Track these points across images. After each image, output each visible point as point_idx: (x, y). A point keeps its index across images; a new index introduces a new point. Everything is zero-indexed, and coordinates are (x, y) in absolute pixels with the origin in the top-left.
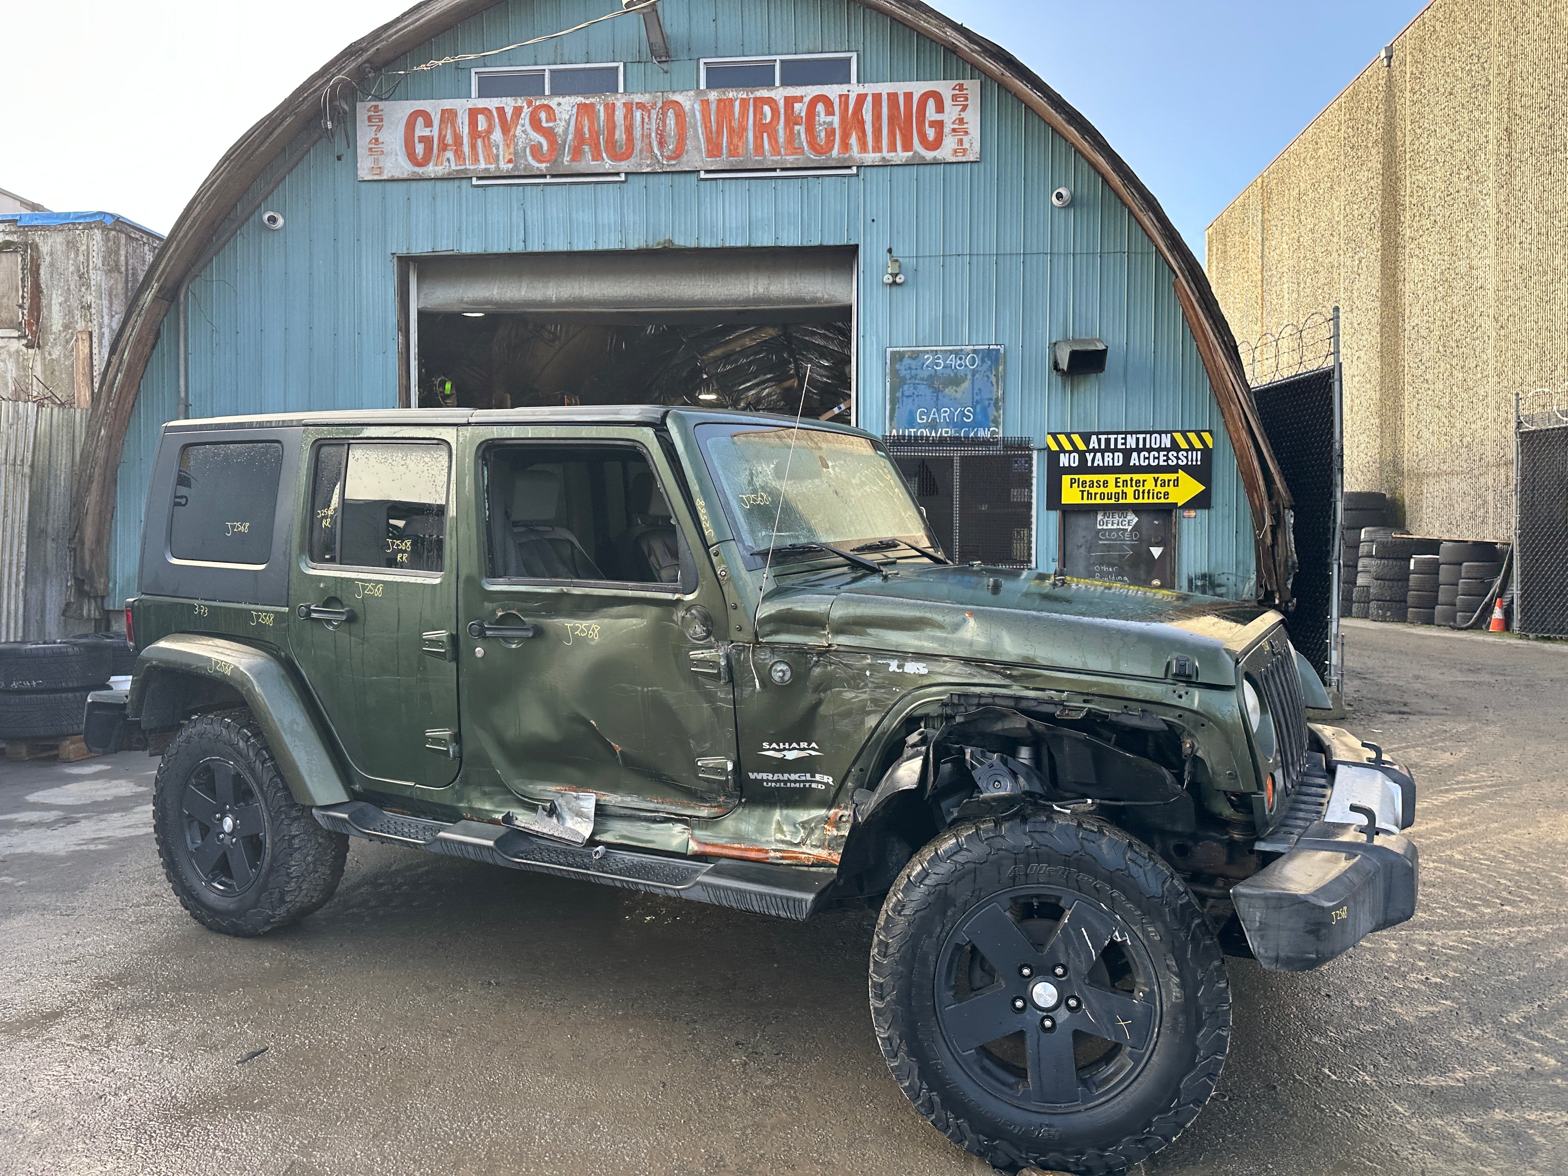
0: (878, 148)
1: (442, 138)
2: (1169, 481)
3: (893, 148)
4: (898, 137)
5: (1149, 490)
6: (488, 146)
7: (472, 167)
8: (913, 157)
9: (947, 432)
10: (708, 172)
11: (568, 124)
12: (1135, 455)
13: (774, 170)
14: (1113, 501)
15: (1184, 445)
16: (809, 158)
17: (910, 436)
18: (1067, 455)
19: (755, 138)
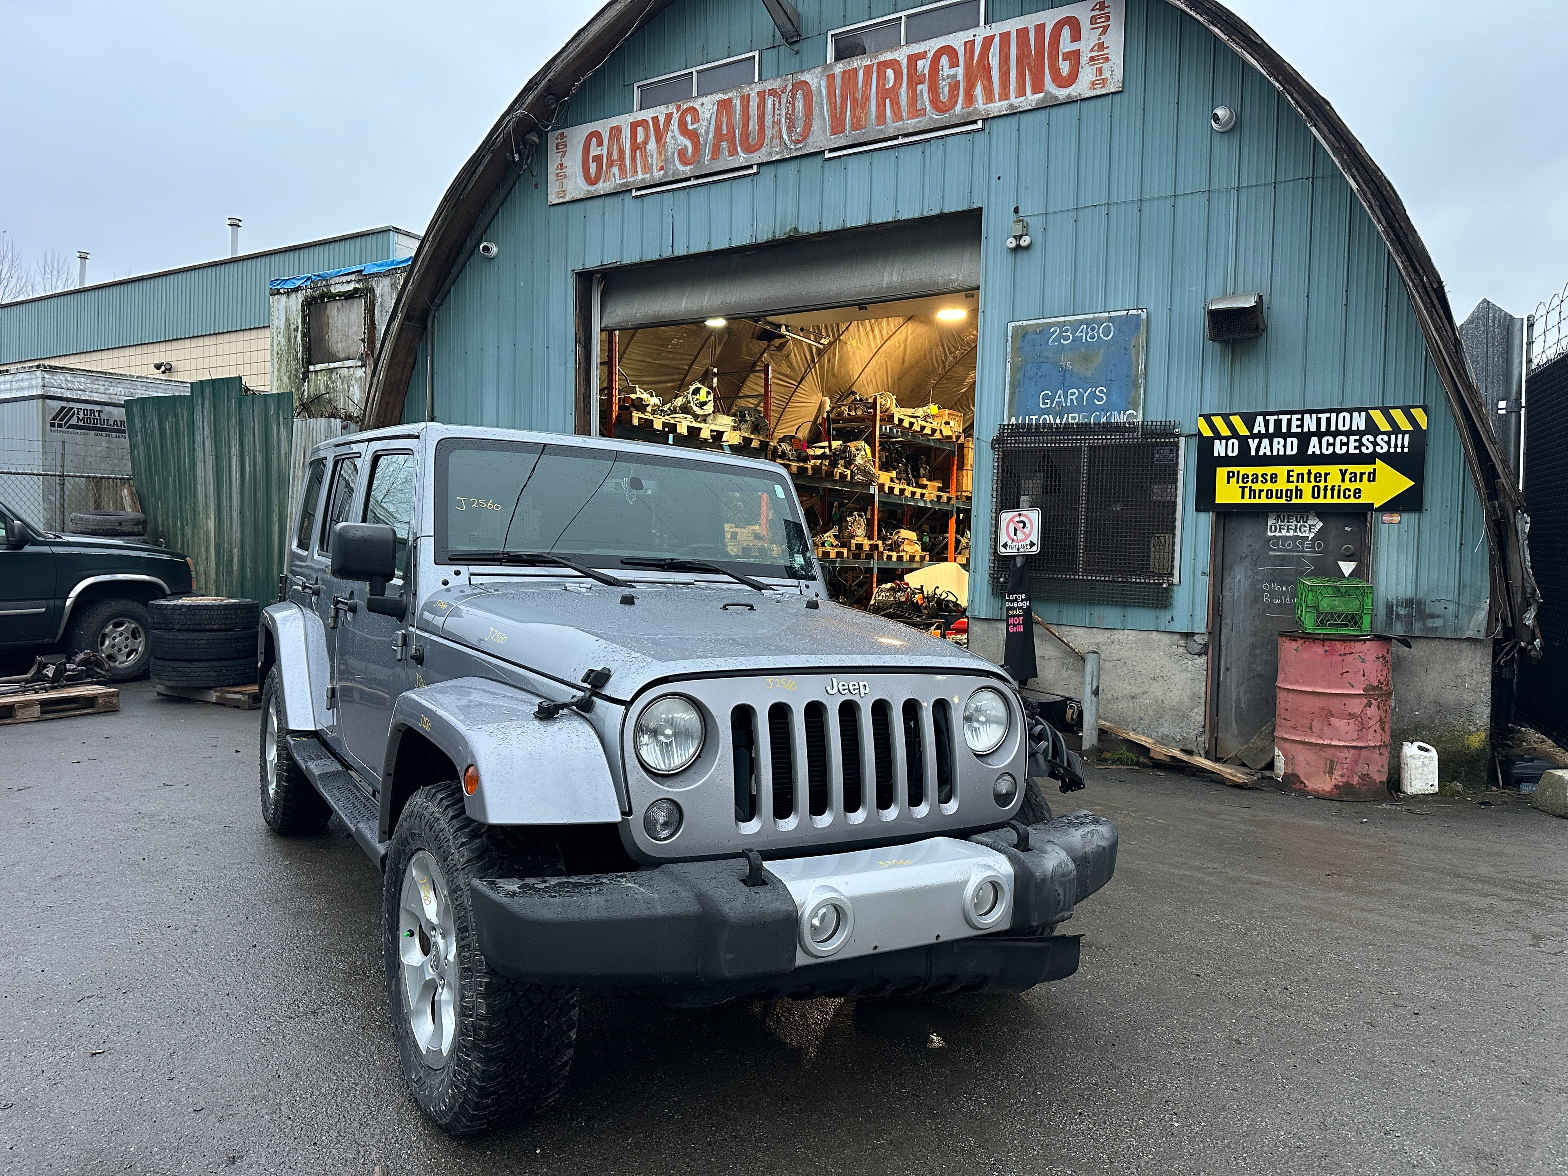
0: (1005, 96)
1: (610, 154)
2: (1362, 474)
3: (1021, 92)
4: (1027, 77)
5: (1333, 487)
6: (644, 157)
7: (632, 179)
8: (1045, 98)
9: (1074, 418)
10: (832, 150)
11: (710, 124)
12: (1314, 440)
13: (896, 138)
14: (1283, 501)
15: (1384, 426)
16: (931, 118)
17: (1030, 425)
18: (1224, 441)
19: (878, 106)
